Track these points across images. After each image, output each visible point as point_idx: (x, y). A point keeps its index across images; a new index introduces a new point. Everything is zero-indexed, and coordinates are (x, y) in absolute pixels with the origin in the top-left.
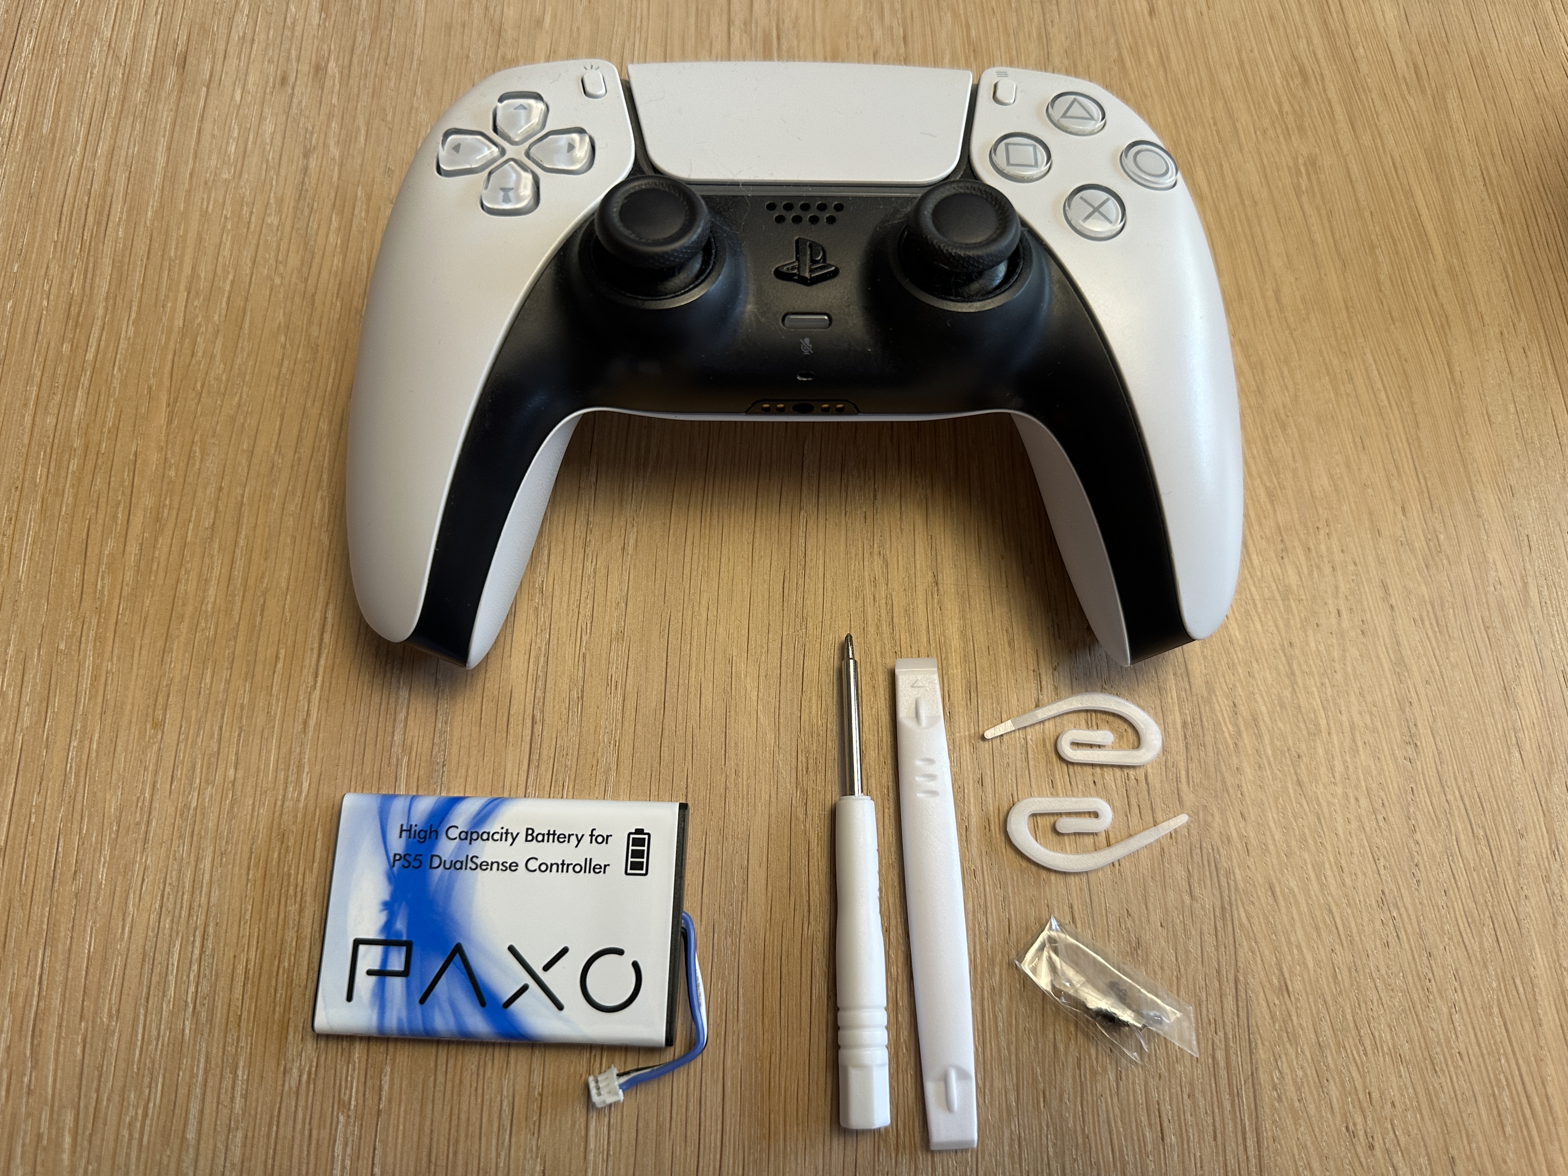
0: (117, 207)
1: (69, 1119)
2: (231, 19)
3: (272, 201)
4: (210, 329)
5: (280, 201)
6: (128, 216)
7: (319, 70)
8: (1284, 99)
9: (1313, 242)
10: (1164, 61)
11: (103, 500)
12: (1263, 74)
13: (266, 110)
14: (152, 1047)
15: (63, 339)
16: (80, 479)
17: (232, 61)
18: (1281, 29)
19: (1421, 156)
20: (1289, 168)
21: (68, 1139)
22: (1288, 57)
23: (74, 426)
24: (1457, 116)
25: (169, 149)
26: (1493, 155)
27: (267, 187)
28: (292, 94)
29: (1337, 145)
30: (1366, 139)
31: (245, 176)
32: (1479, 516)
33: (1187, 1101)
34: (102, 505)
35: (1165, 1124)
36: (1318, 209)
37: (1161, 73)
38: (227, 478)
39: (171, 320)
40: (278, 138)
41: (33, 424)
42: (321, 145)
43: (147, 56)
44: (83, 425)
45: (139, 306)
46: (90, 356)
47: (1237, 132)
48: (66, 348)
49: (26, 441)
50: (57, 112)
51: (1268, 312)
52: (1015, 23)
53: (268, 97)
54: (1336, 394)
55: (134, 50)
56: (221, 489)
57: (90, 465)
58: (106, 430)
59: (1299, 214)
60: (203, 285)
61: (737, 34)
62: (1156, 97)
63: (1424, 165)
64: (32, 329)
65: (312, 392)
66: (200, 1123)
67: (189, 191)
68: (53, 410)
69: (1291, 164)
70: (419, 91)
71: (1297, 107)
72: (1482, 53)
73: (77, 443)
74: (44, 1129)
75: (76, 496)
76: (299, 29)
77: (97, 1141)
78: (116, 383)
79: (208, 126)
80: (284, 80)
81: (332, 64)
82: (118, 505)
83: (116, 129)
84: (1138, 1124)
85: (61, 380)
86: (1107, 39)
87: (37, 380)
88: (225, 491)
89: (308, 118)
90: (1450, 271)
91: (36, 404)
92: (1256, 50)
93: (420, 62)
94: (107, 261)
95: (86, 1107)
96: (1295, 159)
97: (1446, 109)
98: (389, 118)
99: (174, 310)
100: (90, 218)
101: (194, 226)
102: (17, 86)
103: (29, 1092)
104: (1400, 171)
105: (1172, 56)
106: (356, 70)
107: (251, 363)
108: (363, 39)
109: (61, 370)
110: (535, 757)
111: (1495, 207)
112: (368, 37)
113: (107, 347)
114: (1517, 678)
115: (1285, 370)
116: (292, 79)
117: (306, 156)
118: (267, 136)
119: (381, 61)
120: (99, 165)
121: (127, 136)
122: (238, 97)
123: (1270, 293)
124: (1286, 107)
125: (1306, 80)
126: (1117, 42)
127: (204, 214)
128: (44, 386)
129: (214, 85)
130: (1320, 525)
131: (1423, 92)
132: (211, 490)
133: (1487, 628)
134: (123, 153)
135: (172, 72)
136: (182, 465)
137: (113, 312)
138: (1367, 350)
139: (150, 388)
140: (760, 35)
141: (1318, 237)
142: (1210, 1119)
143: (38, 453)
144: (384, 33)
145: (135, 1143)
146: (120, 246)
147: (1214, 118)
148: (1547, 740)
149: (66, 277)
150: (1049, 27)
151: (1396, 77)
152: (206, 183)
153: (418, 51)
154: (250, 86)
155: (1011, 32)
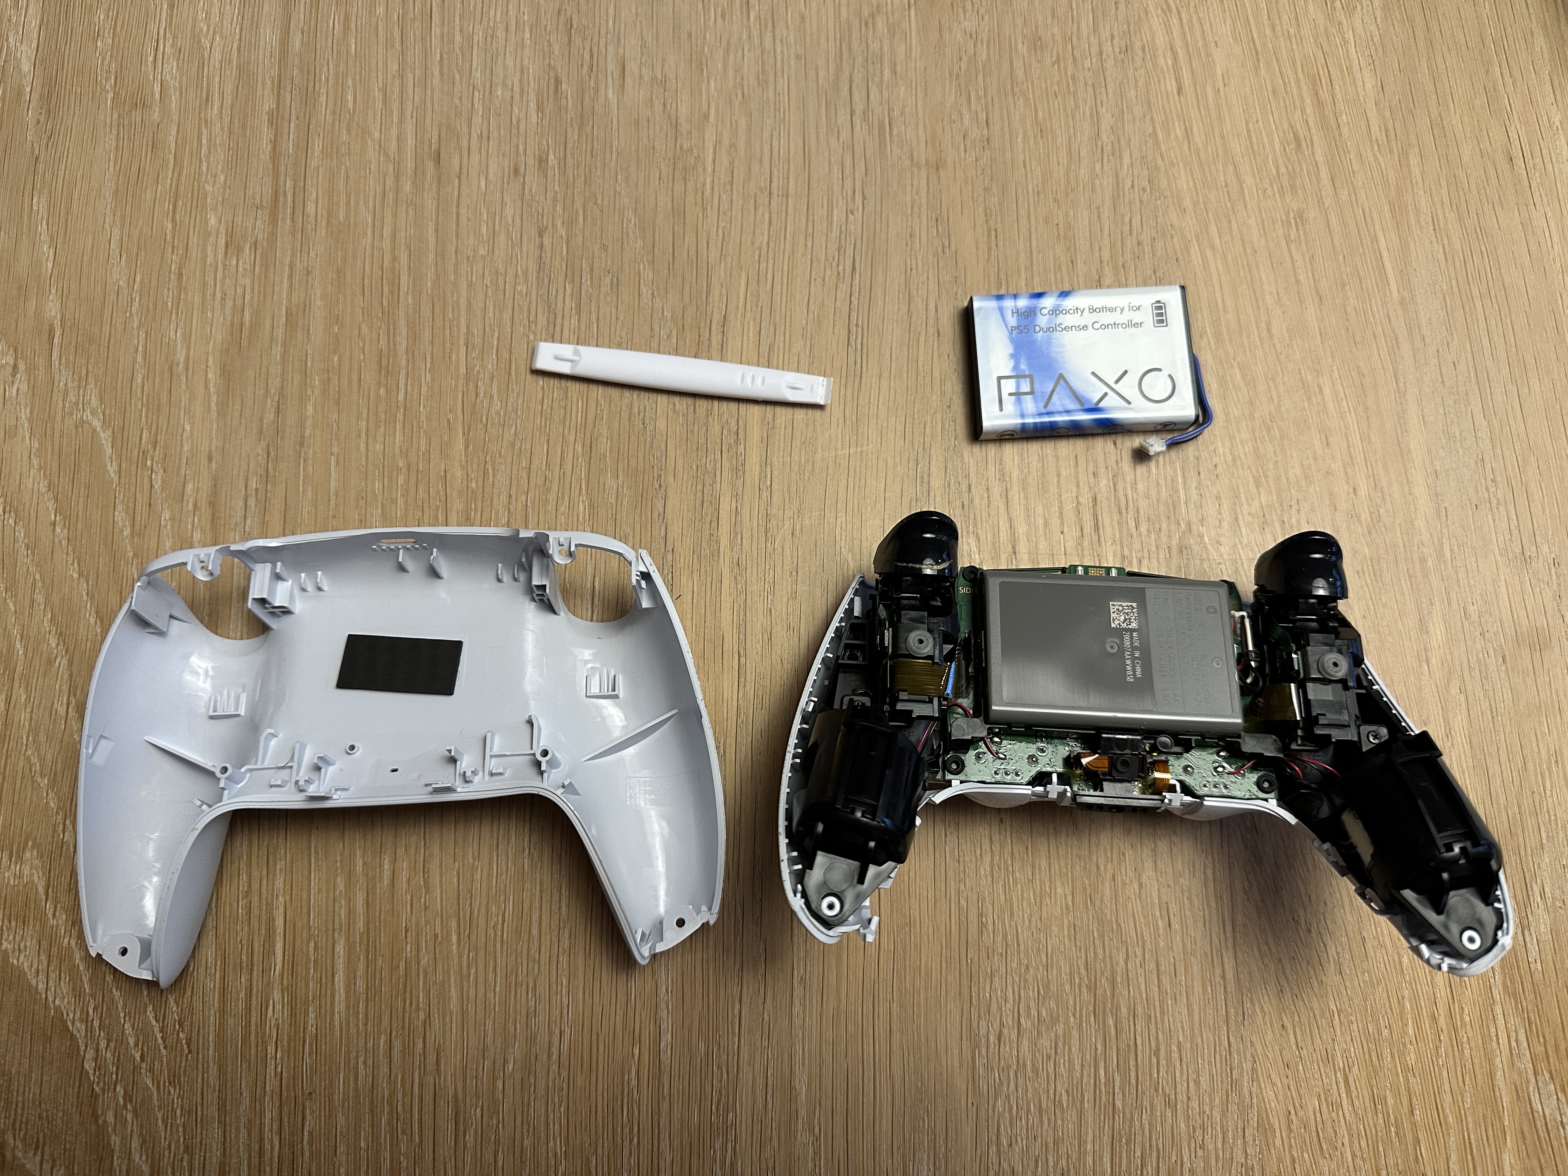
0: (404, 279)
1: (454, 924)
2: (470, 120)
3: (519, 272)
4: (487, 376)
5: (526, 273)
6: (414, 287)
7: (542, 161)
8: (1280, 161)
9: (1298, 282)
10: (1188, 133)
11: (426, 505)
12: (1266, 141)
13: (505, 197)
14: (504, 876)
15: (379, 384)
16: (407, 491)
17: (475, 157)
18: (1282, 101)
19: (1386, 208)
20: (1282, 221)
21: (454, 938)
22: (1286, 125)
23: (397, 451)
24: (1416, 172)
25: (437, 231)
26: (1443, 204)
27: (515, 261)
28: (524, 183)
29: (1320, 201)
30: (1344, 195)
31: (497, 252)
32: (1410, 494)
33: (1186, 902)
34: (426, 509)
35: (1172, 916)
36: (1303, 254)
37: (1186, 145)
38: (514, 488)
39: (457, 369)
40: (518, 220)
41: (367, 450)
42: (550, 226)
43: (409, 154)
44: (404, 450)
45: (432, 358)
46: (401, 397)
47: (1243, 192)
48: (382, 391)
49: (364, 463)
50: (348, 203)
51: (1261, 340)
52: (1073, 103)
53: (506, 186)
54: (1309, 403)
55: (399, 149)
56: (510, 496)
57: (413, 480)
58: (421, 453)
59: (1288, 259)
60: (478, 341)
61: (858, 122)
62: (1181, 166)
63: (1388, 215)
64: (355, 377)
65: (567, 423)
66: (540, 924)
67: (456, 265)
68: (380, 439)
69: (1284, 218)
70: (619, 178)
71: (1290, 168)
72: (1440, 115)
73: (401, 464)
74: (438, 930)
75: (406, 503)
76: (522, 127)
77: (473, 938)
78: (423, 418)
79: (463, 211)
80: (516, 171)
81: (551, 157)
82: (437, 509)
83: (395, 215)
84: (1154, 916)
85: (383, 416)
86: (1144, 116)
87: (365, 415)
88: (514, 497)
89: (538, 202)
90: (1402, 302)
91: (367, 435)
92: (1260, 122)
93: (618, 154)
94: (402, 322)
95: (464, 916)
96: (1287, 214)
97: (1409, 166)
98: (599, 202)
99: (458, 359)
100: (386, 289)
101: (464, 293)
102: (315, 181)
103: (425, 908)
104: (1369, 220)
105: (1195, 129)
106: (569, 160)
107: (520, 401)
108: (573, 135)
109: (381, 409)
110: (742, 680)
111: (1441, 247)
112: (577, 133)
113: (413, 390)
114: (1430, 613)
115: (1272, 385)
116: (522, 170)
117: (541, 235)
118: (509, 218)
119: (589, 153)
120: (386, 244)
121: (404, 220)
122: (483, 186)
123: (1263, 325)
124: (1283, 170)
125: (1299, 145)
126: (1152, 119)
127: (470, 284)
128: (371, 421)
129: (464, 176)
130: (1292, 503)
131: (1391, 151)
132: (504, 498)
133: (1410, 577)
134: (403, 234)
135: (430, 165)
136: (480, 479)
137: (413, 364)
138: (1335, 368)
139: (449, 421)
140: (876, 123)
141: (1301, 278)
142: (1201, 913)
143: (374, 472)
144: (588, 129)
145: (499, 938)
146: (411, 311)
147: (1225, 181)
148: (1449, 658)
149: (374, 336)
150: (1099, 107)
151: (1371, 140)
152: (468, 258)
153: (615, 144)
154: (491, 176)
155: (1069, 112)
